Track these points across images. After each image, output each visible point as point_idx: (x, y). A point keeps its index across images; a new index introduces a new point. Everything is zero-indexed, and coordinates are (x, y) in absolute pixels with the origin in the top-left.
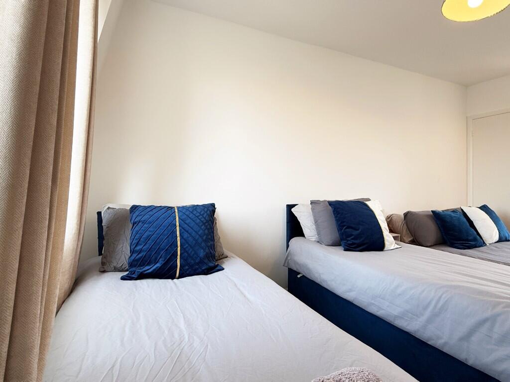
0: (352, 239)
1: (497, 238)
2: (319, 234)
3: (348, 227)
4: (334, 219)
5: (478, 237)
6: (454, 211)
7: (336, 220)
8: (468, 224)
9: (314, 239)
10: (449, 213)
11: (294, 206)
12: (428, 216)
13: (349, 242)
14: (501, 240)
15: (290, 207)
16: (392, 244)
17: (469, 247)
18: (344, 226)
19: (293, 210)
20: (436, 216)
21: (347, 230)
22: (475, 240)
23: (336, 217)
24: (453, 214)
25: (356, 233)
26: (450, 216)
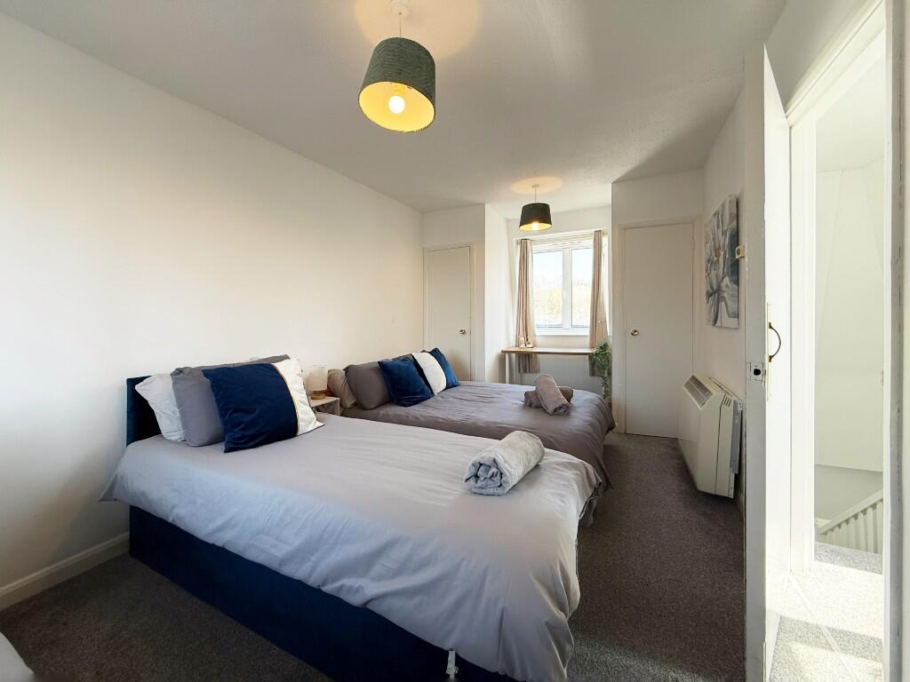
0: (240, 430)
1: (444, 385)
2: (185, 425)
3: (236, 411)
4: (214, 399)
5: (426, 388)
6: (404, 359)
7: (217, 400)
8: (417, 373)
9: (177, 436)
10: (398, 362)
11: (141, 380)
12: (374, 369)
13: (237, 436)
14: (448, 387)
15: (132, 383)
16: (310, 423)
17: (416, 403)
18: (230, 409)
19: (138, 387)
20: (384, 368)
21: (235, 415)
22: (423, 392)
23: (216, 396)
24: (402, 364)
25: (248, 418)
26: (399, 366)
